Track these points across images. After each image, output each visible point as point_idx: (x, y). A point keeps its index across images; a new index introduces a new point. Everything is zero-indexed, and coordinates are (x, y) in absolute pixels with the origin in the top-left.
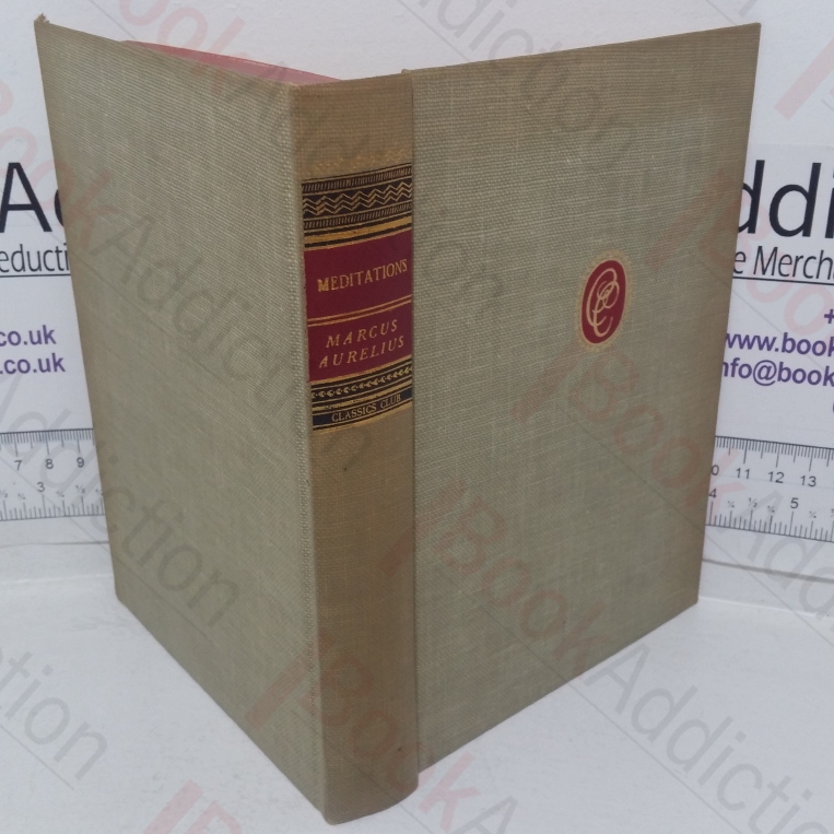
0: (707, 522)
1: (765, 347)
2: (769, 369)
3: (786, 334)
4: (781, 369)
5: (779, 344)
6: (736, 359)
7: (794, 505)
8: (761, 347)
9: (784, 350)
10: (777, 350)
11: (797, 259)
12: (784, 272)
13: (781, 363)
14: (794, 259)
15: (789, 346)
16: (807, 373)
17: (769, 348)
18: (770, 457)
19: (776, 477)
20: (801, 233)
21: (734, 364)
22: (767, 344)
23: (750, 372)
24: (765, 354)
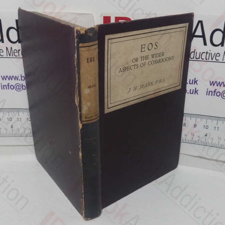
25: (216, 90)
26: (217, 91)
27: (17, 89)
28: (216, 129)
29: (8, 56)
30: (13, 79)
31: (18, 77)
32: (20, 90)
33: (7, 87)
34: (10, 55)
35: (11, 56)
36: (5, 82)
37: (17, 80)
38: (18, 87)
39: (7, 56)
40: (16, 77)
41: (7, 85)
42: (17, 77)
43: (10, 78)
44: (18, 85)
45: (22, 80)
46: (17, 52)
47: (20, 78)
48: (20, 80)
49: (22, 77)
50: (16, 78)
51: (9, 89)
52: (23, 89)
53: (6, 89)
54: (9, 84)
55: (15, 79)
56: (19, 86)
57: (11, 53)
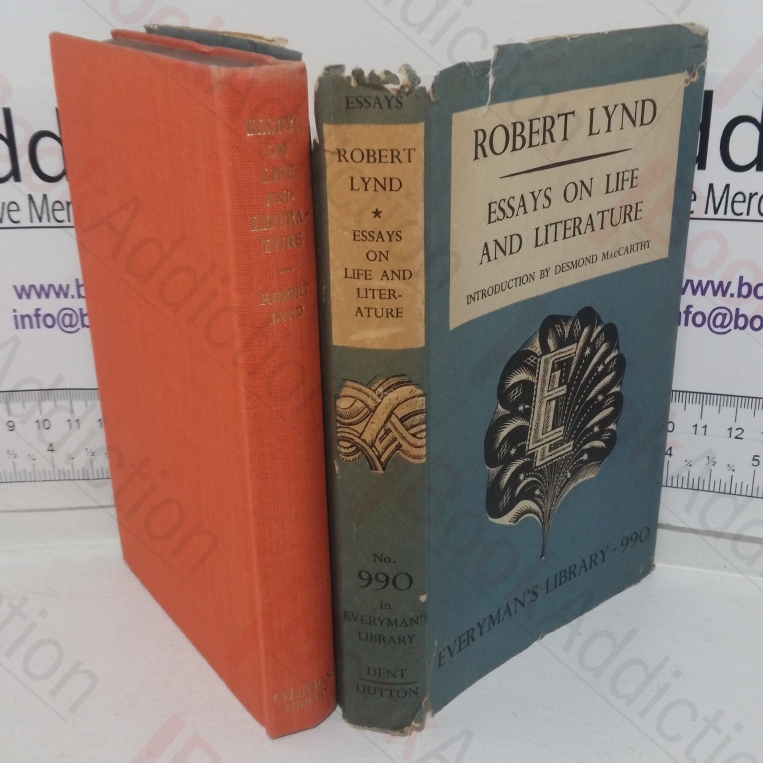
0: (664, 483)
1: (720, 292)
2: (724, 316)
3: (741, 278)
4: (738, 316)
5: (734, 289)
6: (689, 307)
7: (756, 463)
8: (715, 293)
9: (740, 295)
10: (732, 295)
11: (751, 196)
12: (737, 211)
13: (737, 310)
14: (747, 197)
15: (745, 289)
16: (749, 318)
17: (724, 294)
18: (728, 412)
19: (735, 433)
20: (754, 168)
21: (687, 312)
22: (722, 289)
23: (706, 320)
24: (719, 301)
25: (691, 306)
26: (693, 310)
27: (66, 326)
28: (700, 430)
29: (36, 223)
30: (52, 294)
31: (68, 286)
32: (73, 329)
33: (34, 319)
34: (40, 219)
35: (45, 223)
36: (27, 306)
37: (66, 296)
38: (67, 318)
39: (32, 221)
40: (60, 286)
41: (32, 313)
42: (65, 288)
43: (43, 292)
44: (69, 312)
45: (80, 296)
46: (63, 209)
47: (73, 291)
48: (73, 297)
49: (78, 287)
50: (61, 292)
51: (39, 327)
52: (84, 325)
53: (32, 327)
54: (40, 312)
55: (58, 295)
56: (71, 316)
57: (42, 211)
